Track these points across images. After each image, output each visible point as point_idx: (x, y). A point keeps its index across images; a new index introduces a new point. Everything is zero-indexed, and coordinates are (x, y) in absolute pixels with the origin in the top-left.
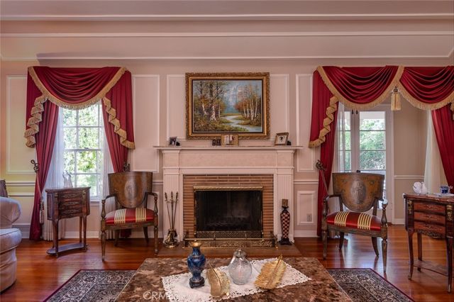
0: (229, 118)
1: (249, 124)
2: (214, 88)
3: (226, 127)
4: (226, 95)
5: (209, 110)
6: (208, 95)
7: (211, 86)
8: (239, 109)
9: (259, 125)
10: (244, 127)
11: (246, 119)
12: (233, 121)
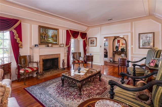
0: (50, 39)
1: (54, 41)
2: (46, 31)
3: (49, 42)
4: (49, 33)
5: (45, 37)
6: (44, 32)
7: (45, 30)
8: (52, 37)
9: (56, 42)
10: (53, 42)
11: (53, 40)
12: (51, 40)
